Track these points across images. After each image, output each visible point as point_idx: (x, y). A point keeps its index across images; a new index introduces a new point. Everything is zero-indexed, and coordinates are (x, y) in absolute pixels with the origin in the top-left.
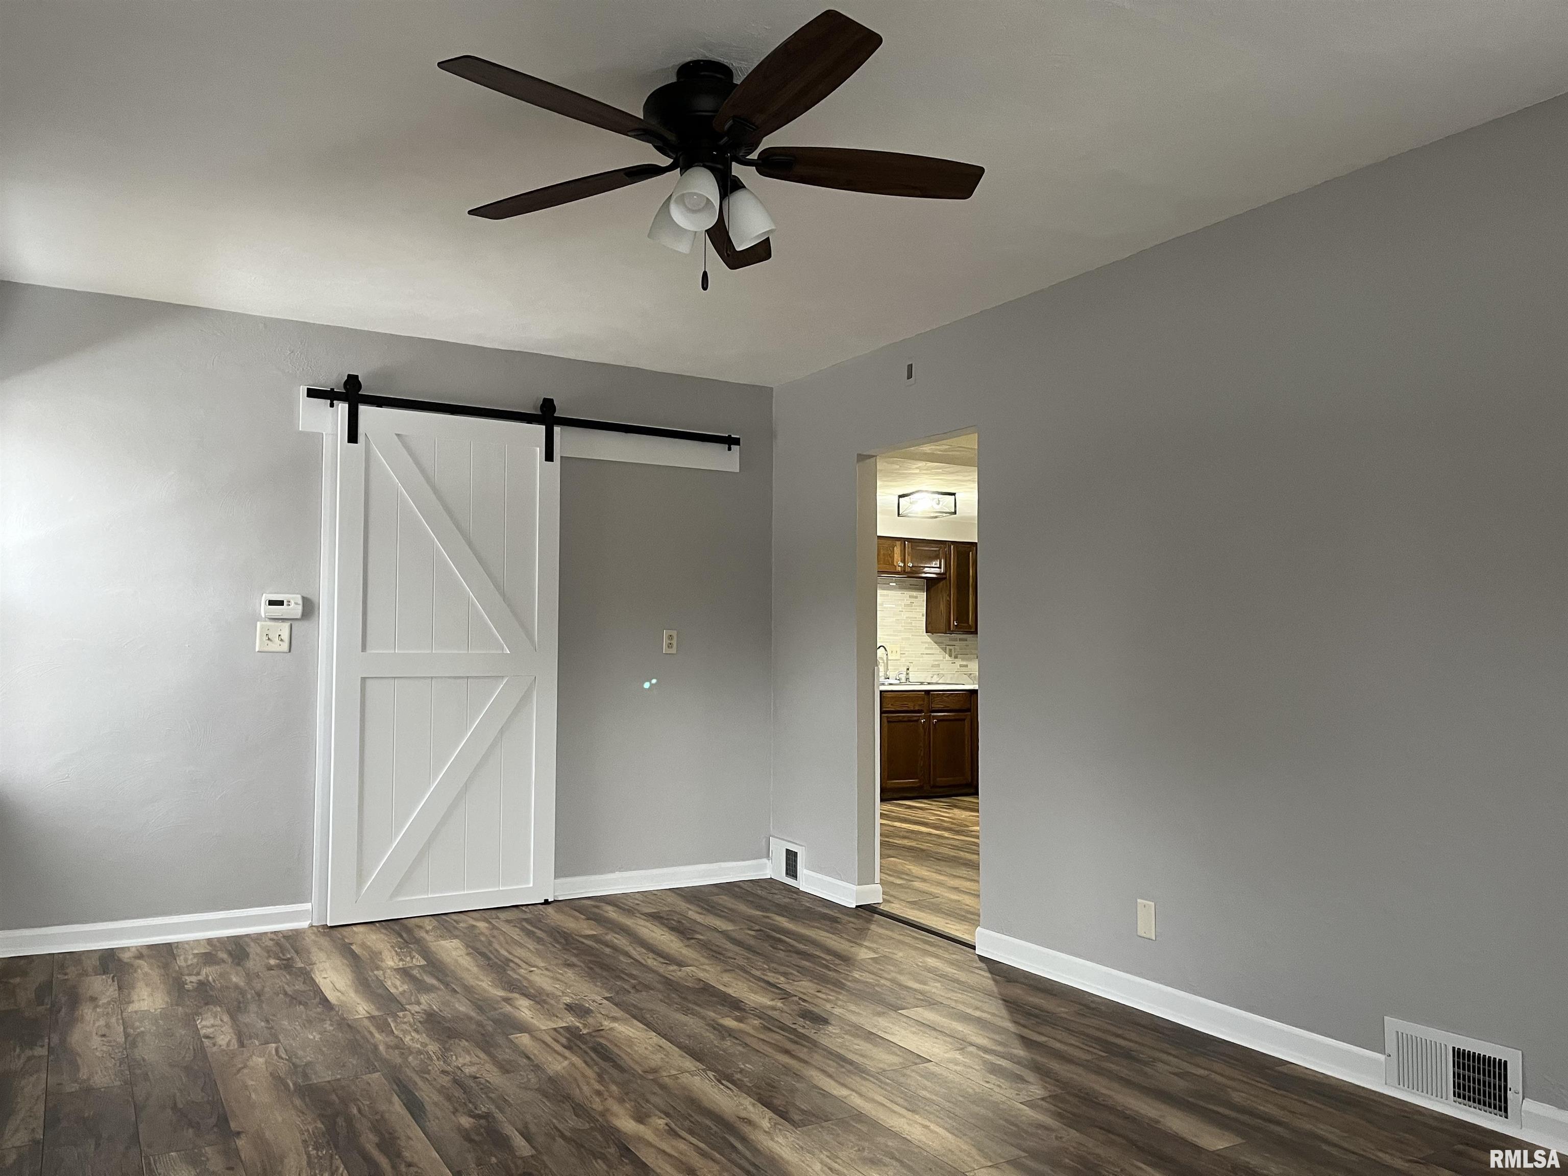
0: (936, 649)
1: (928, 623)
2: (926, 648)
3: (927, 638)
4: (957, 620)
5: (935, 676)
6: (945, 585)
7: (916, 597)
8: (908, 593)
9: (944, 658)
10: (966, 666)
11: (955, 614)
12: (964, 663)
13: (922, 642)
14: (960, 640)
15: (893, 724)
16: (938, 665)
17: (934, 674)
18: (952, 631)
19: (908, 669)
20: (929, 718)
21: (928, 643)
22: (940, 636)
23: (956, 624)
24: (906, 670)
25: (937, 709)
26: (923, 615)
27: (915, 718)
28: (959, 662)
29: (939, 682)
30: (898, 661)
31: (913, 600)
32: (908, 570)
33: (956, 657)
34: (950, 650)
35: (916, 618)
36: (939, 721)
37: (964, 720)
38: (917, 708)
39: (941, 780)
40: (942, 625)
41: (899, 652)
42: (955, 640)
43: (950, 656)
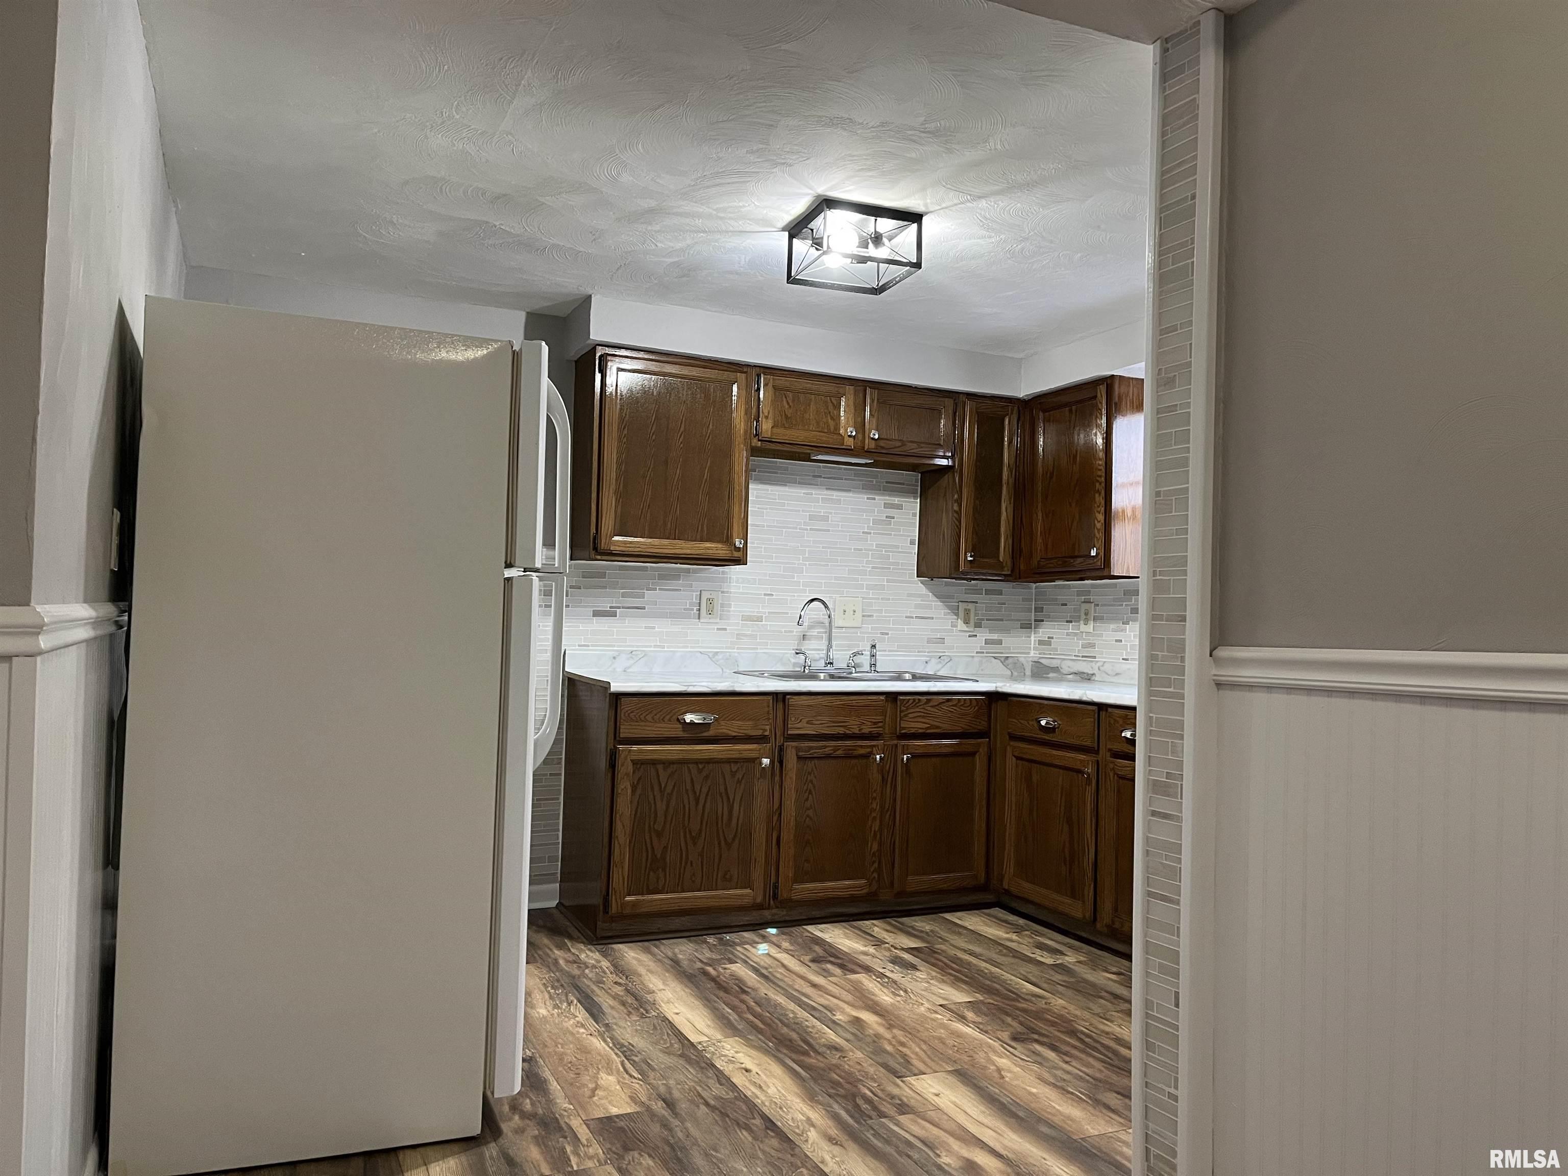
0: (937, 609)
1: (921, 558)
2: (917, 606)
3: (919, 587)
4: (974, 550)
5: (934, 661)
6: (951, 481)
7: (899, 507)
8: (881, 499)
9: (954, 625)
10: (1000, 642)
11: (970, 540)
12: (995, 636)
13: (909, 595)
14: (988, 592)
15: (810, 765)
16: (942, 640)
17: (931, 657)
18: (963, 573)
19: (874, 646)
20: (892, 753)
21: (920, 596)
22: (947, 584)
23: (970, 559)
24: (869, 648)
25: (913, 731)
26: (912, 543)
27: (862, 751)
28: (983, 635)
29: (940, 673)
30: (858, 631)
31: (891, 512)
32: (871, 445)
33: (978, 625)
34: (967, 612)
35: (897, 547)
36: (914, 756)
37: (973, 754)
38: (866, 730)
39: (915, 882)
40: (945, 561)
41: (859, 614)
42: (978, 591)
43: (966, 622)
